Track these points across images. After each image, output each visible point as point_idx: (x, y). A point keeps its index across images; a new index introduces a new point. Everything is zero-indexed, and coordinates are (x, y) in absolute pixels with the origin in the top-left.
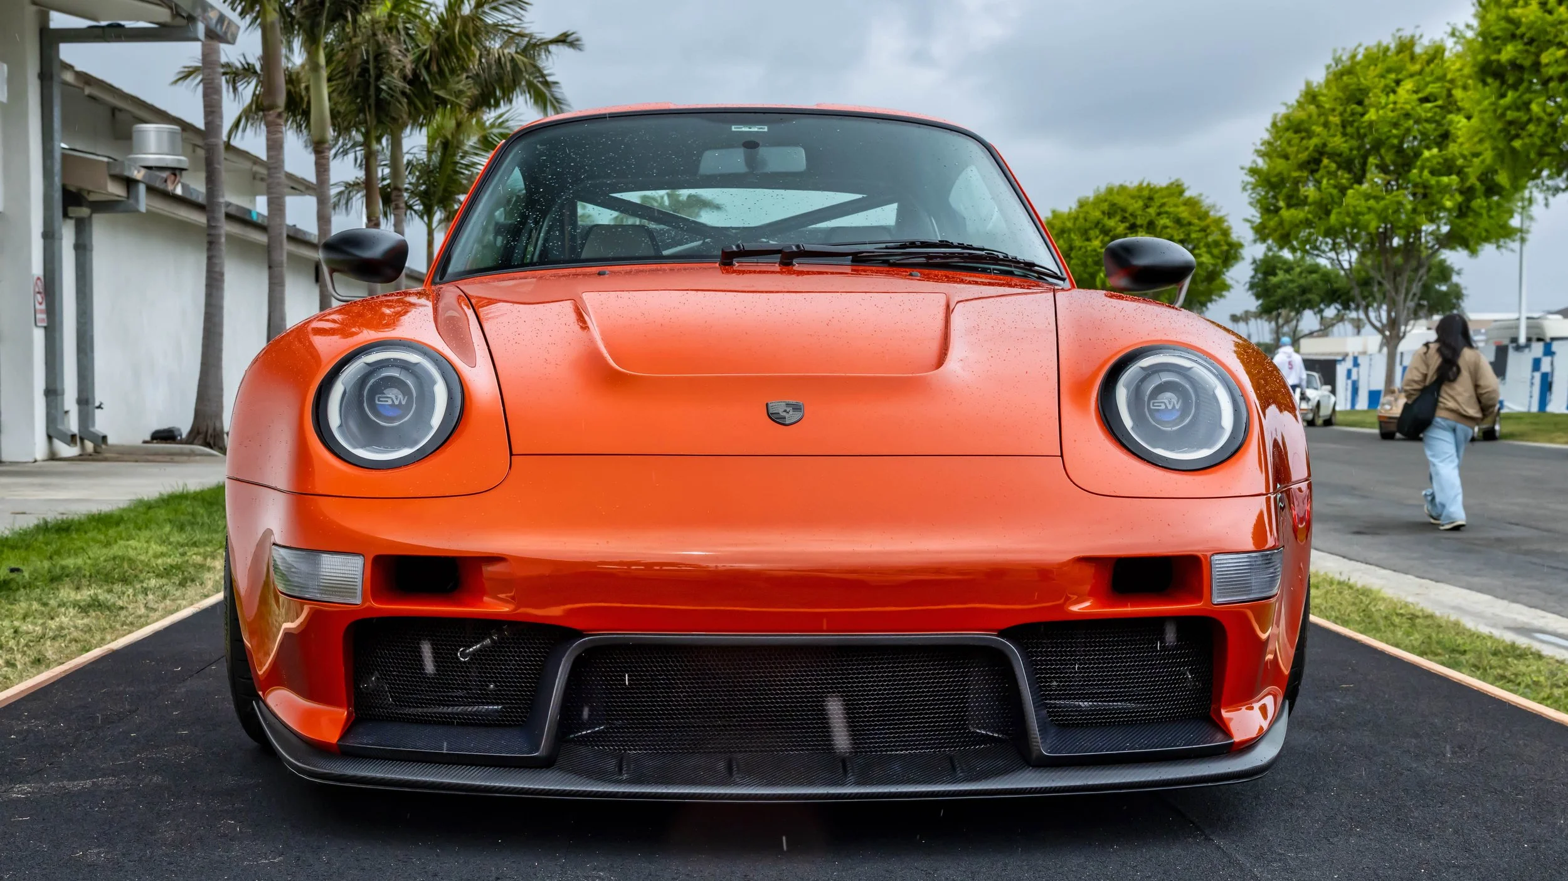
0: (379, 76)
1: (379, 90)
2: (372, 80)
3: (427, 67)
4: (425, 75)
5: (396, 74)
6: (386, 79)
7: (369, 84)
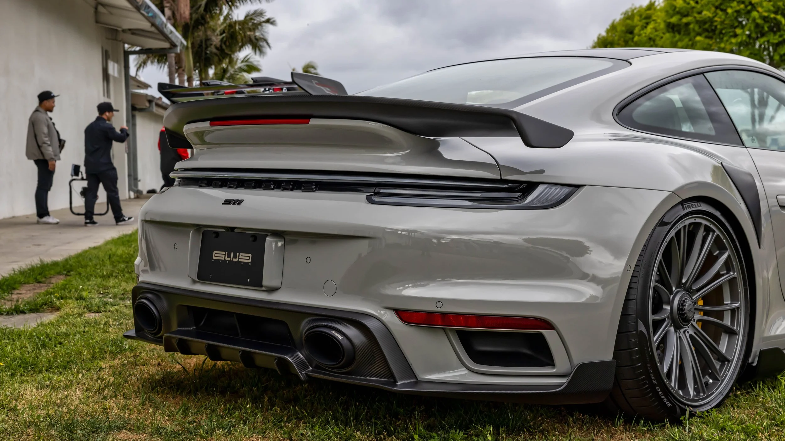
0: (207, 48)
1: (206, 53)
2: (204, 49)
3: (225, 43)
4: (224, 47)
5: (213, 47)
6: (209, 49)
7: (202, 51)
